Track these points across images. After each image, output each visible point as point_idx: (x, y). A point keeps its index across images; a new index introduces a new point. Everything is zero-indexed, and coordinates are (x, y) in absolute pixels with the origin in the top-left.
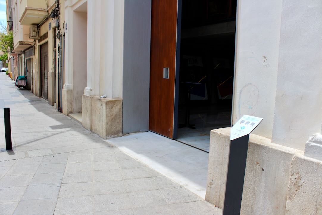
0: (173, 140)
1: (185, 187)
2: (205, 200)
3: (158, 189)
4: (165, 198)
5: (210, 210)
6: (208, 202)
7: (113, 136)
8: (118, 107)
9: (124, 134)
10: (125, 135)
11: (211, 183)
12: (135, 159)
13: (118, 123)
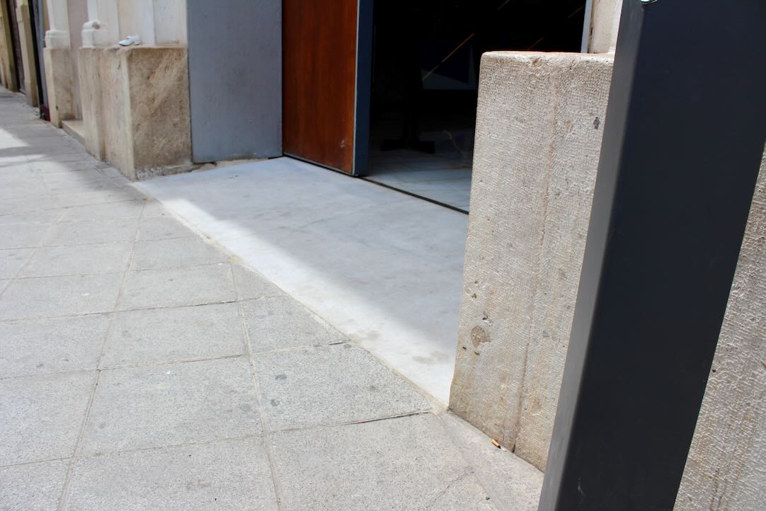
0: (354, 177)
1: (366, 345)
2: (450, 409)
3: (245, 354)
4: (260, 397)
5: (470, 470)
6: (464, 419)
7: (160, 170)
8: (174, 72)
9: (198, 165)
10: (202, 168)
11: (477, 329)
12: (201, 236)
13: (175, 125)
